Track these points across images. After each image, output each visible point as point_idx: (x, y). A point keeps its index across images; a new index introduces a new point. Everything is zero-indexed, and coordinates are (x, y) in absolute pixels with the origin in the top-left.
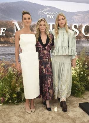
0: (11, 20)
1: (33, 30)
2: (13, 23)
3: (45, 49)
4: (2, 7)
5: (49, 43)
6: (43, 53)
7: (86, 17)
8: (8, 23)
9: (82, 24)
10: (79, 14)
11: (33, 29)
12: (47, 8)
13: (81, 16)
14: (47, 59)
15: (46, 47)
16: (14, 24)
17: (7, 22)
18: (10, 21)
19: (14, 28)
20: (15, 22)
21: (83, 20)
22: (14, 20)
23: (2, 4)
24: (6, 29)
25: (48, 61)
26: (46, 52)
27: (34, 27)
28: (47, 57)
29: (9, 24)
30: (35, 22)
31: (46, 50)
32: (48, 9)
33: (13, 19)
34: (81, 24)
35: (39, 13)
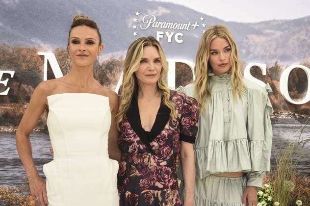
0: (32, 43)
1: (107, 80)
2: (40, 53)
3: (150, 149)
4: (7, 2)
5: (167, 126)
6: (142, 167)
7: (291, 41)
8: (24, 52)
9: (280, 63)
10: (267, 31)
11: (108, 75)
12: (156, 9)
13: (274, 37)
14: (157, 189)
15: (155, 144)
16: (42, 57)
17: (19, 50)
18: (31, 46)
19: (41, 72)
20: (46, 51)
21: (280, 51)
22: (42, 45)
24: (15, 74)
25: (160, 199)
26: (153, 163)
27: (111, 70)
28: (159, 181)
29: (24, 57)
30: (115, 53)
31: (153, 153)
32: (162, 11)
33: (39, 41)
34: (274, 61)
35: (130, 25)
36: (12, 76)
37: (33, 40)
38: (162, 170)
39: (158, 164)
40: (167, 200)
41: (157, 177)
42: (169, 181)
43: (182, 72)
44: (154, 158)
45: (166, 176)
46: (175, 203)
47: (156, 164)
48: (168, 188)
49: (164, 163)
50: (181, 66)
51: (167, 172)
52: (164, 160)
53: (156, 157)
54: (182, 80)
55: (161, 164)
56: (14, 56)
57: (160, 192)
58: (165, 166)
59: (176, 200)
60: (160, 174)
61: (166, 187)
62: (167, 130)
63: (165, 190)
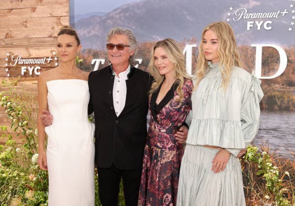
4: (137, 11)
5: (167, 106)
17: (145, 45)
23: (138, 4)
24: (142, 61)
35: (224, 18)
36: (140, 63)
37: (154, 37)
38: (161, 135)
39: (160, 130)
40: (164, 156)
41: (158, 140)
42: (167, 144)
43: (270, 55)
44: (158, 126)
45: (165, 141)
46: (170, 159)
47: (158, 131)
48: (166, 148)
49: (164, 131)
50: (269, 49)
51: (166, 138)
52: (164, 128)
53: (159, 125)
54: (269, 61)
55: (161, 131)
56: (142, 49)
57: (160, 150)
58: (165, 133)
59: (172, 158)
60: (161, 138)
61: (164, 147)
62: (166, 108)
63: (164, 149)
